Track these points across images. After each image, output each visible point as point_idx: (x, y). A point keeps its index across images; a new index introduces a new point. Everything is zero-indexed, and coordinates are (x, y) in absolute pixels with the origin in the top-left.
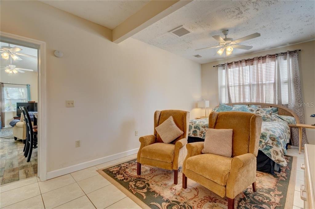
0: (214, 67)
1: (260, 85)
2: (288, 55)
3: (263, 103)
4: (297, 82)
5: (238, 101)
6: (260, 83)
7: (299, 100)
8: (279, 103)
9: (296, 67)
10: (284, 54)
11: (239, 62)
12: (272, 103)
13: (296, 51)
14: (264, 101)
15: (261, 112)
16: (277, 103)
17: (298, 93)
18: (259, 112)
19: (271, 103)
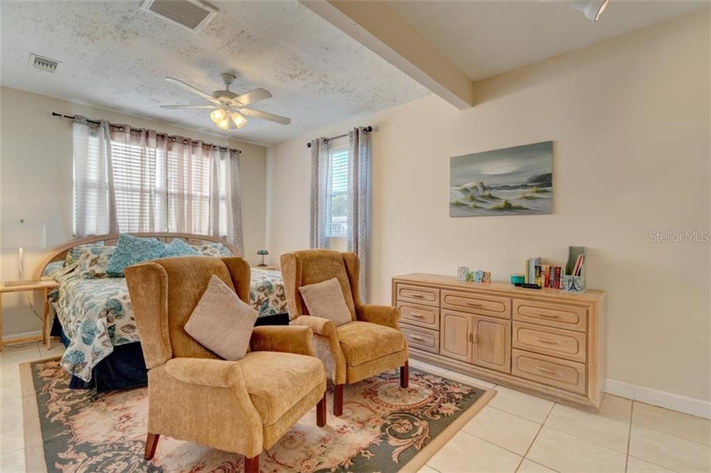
0: (54, 114)
1: (186, 197)
2: (228, 153)
3: (191, 235)
4: (236, 201)
5: (137, 228)
6: (186, 192)
7: (238, 230)
8: (214, 234)
9: (235, 176)
10: (223, 149)
11: (143, 134)
12: (206, 234)
13: (236, 151)
14: (193, 230)
15: (211, 252)
16: (211, 234)
17: (237, 219)
18: (208, 251)
19: (203, 234)
